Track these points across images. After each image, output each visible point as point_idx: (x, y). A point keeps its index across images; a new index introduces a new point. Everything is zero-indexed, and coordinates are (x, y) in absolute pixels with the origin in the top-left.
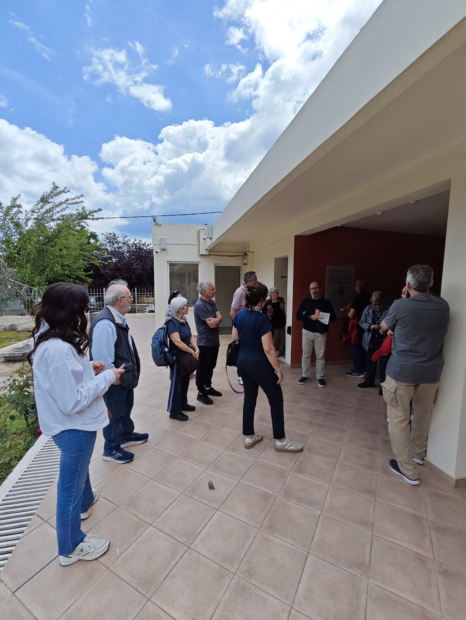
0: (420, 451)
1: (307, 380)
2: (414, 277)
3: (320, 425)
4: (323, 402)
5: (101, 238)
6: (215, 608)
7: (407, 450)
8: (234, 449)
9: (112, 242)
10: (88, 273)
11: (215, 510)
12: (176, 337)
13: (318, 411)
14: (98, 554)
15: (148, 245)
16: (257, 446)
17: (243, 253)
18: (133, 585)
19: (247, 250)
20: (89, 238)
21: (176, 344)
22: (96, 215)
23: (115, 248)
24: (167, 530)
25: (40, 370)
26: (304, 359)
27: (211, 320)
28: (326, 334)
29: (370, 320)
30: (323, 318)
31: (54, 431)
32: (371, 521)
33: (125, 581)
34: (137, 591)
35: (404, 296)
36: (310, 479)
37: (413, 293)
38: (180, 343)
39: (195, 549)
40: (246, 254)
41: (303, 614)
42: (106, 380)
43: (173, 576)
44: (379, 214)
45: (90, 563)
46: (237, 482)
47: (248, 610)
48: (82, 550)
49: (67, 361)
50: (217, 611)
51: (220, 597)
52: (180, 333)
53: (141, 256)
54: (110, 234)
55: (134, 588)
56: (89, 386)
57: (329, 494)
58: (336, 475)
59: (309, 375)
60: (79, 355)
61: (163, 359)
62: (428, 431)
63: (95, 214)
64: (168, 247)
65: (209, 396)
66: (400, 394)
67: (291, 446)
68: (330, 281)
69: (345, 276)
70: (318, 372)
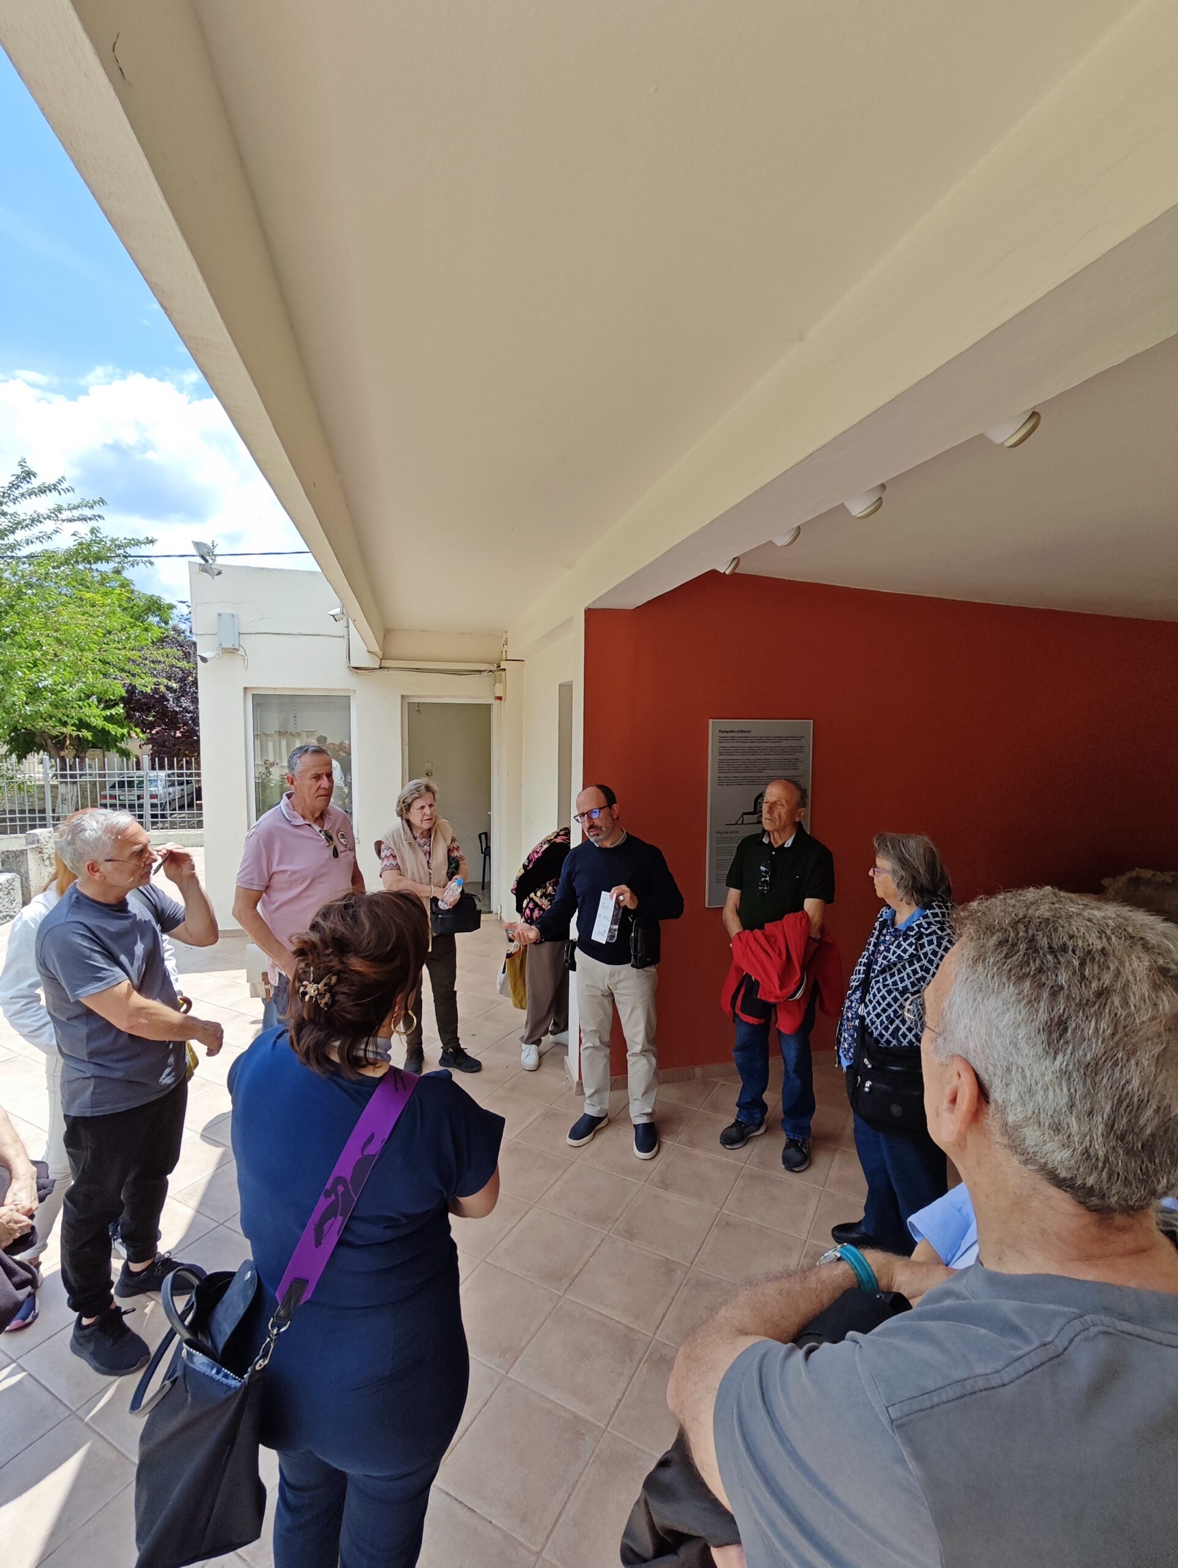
1: (599, 1123)
17: (491, 663)
19: (502, 656)
26: (588, 1052)
28: (652, 969)
59: (606, 1106)
64: (246, 641)
68: (720, 775)
69: (777, 757)
70: (636, 1099)
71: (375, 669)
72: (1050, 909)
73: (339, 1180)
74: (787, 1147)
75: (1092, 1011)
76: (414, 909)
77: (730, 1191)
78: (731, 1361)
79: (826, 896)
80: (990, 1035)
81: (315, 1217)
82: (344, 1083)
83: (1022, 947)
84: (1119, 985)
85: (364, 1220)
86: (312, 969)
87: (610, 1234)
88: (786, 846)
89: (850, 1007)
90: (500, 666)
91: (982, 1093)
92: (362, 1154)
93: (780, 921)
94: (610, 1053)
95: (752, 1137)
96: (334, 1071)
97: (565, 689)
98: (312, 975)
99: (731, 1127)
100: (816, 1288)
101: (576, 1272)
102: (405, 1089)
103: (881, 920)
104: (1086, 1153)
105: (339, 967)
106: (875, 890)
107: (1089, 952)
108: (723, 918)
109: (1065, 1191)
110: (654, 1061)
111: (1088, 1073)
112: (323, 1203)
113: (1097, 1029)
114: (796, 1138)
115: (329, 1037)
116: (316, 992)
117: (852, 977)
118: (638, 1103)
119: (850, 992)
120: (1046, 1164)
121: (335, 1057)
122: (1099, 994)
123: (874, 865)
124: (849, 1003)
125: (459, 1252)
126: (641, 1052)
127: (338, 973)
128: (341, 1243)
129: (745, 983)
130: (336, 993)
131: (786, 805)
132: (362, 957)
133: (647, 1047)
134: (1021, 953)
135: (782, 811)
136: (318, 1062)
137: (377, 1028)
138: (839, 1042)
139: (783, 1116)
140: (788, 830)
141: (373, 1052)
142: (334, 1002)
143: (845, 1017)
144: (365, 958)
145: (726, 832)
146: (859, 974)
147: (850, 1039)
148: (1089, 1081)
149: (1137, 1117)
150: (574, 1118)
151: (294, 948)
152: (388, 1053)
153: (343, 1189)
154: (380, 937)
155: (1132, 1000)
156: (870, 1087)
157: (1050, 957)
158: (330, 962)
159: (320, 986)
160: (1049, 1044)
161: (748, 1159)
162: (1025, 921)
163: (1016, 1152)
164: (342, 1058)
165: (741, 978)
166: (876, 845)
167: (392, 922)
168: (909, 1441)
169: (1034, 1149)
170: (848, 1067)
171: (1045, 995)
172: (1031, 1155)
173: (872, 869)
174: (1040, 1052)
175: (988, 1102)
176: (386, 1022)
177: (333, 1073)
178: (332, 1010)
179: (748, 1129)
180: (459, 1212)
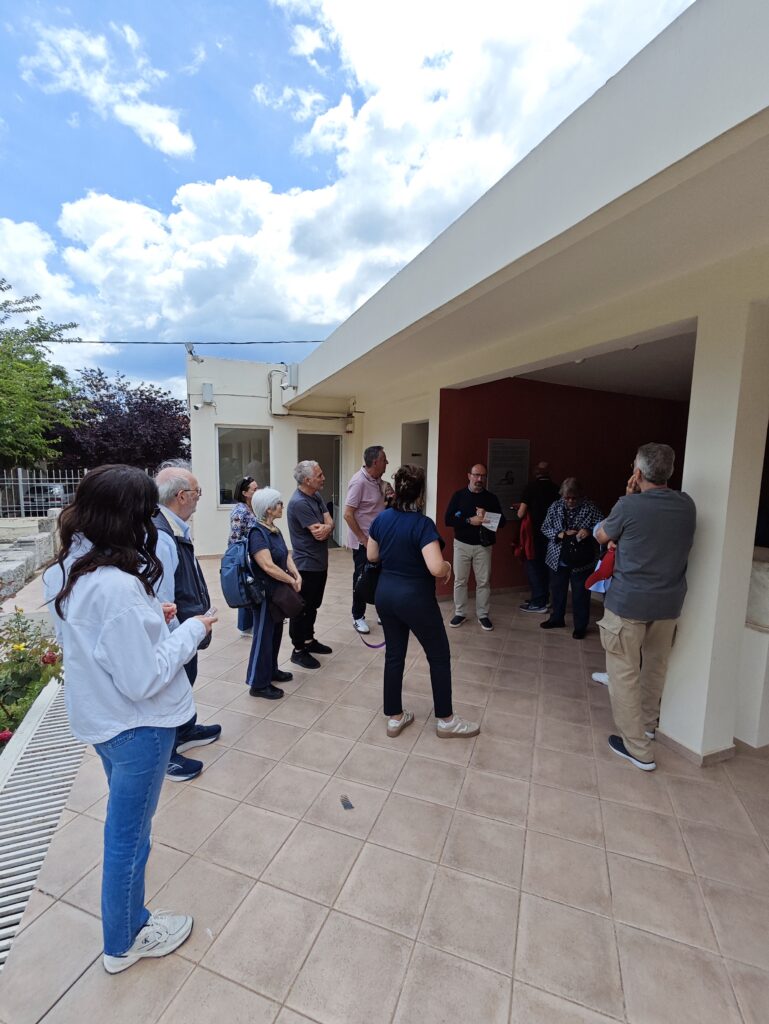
0: (651, 720)
1: (463, 620)
2: (649, 462)
3: (497, 691)
4: (494, 654)
5: (73, 375)
6: (395, 1000)
7: (637, 718)
8: (371, 740)
9: (96, 386)
10: (51, 442)
11: (361, 843)
12: (265, 558)
13: (489, 669)
14: (176, 942)
15: (165, 394)
16: (407, 731)
17: (343, 413)
18: (250, 986)
19: (352, 409)
20: (49, 377)
21: (266, 568)
22: (67, 334)
23: (101, 397)
24: (286, 884)
25: (81, 625)
26: (458, 588)
27: (317, 528)
28: (491, 547)
29: (559, 524)
30: (489, 522)
31: (106, 733)
32: (600, 830)
33: (233, 981)
34: (258, 994)
35: (629, 490)
36: (500, 777)
37: (645, 486)
38: (271, 567)
39: (343, 910)
40: (350, 415)
41: (532, 986)
42: (193, 636)
43: (316, 960)
44: (578, 361)
45: (162, 960)
46: (388, 793)
47: (448, 994)
48: (146, 941)
49: (135, 608)
50: (400, 1003)
51: (401, 982)
52: (271, 550)
53: (153, 412)
54: (92, 371)
55: (251, 990)
56: (170, 650)
57: (532, 797)
58: (536, 767)
59: (466, 612)
60: (148, 594)
61: (244, 596)
62: (661, 691)
63: (64, 331)
64: (216, 399)
65: (312, 654)
66: (627, 638)
67: (462, 727)
68: (493, 463)
69: (516, 455)
70: (480, 608)
71: (285, 415)
118: (481, 610)
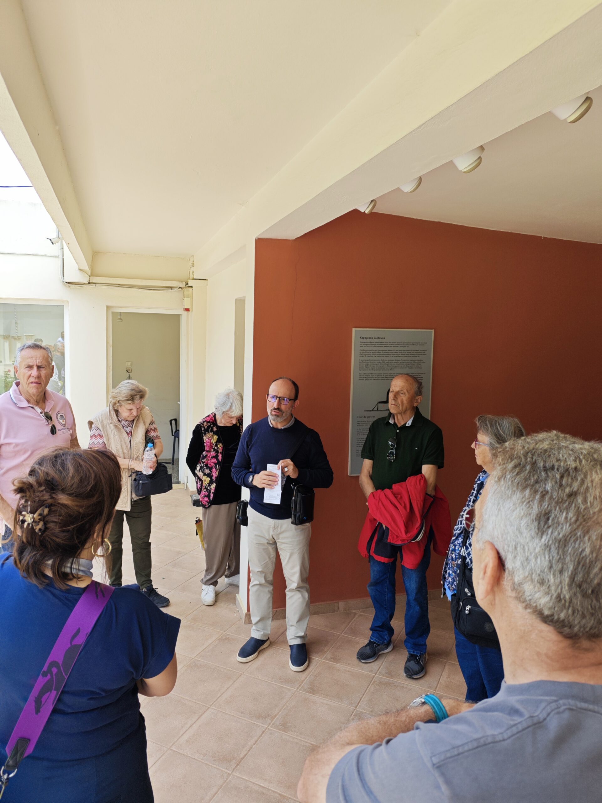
1: (263, 644)
19: (190, 275)
26: (256, 588)
28: (307, 527)
59: (269, 632)
68: (361, 372)
69: (405, 358)
70: (292, 626)
71: (84, 284)
72: (550, 444)
73: (54, 664)
74: (409, 660)
75: (565, 506)
76: (109, 462)
77: (363, 695)
78: (340, 758)
79: (439, 463)
80: (506, 526)
81: (35, 692)
82: (57, 592)
83: (528, 467)
84: (582, 490)
85: (74, 694)
86: (29, 503)
87: (269, 728)
88: (407, 425)
89: (454, 550)
90: (188, 284)
91: (501, 563)
92: (71, 644)
93: (404, 482)
94: (273, 590)
95: (380, 655)
96: (49, 584)
97: (240, 303)
98: (29, 508)
99: (365, 646)
100: (405, 721)
101: (242, 756)
102: (104, 596)
103: (479, 482)
104: (559, 596)
105: (50, 501)
106: (475, 459)
107: (567, 470)
108: (360, 482)
109: (549, 625)
110: (306, 595)
111: (560, 546)
112: (41, 681)
113: (566, 518)
114: (415, 654)
115: (44, 557)
116: (32, 520)
117: (455, 527)
118: (293, 628)
119: (454, 538)
120: (536, 606)
121: (49, 573)
122: (570, 495)
123: (475, 439)
124: (454, 547)
125: (146, 723)
126: (296, 589)
127: (50, 506)
128: (55, 711)
129: (377, 532)
130: (47, 522)
131: (407, 394)
132: (67, 494)
133: (301, 584)
134: (527, 472)
135: (404, 398)
136: (35, 575)
137: (80, 550)
138: (445, 578)
139: (406, 637)
140: (408, 413)
141: (76, 569)
142: (45, 529)
143: (450, 558)
144: (70, 495)
145: (365, 417)
146: (461, 524)
147: (454, 574)
148: (561, 551)
149: (588, 573)
150: (243, 640)
151: (14, 488)
152: (91, 571)
153: (56, 670)
154: (81, 481)
155: (590, 499)
156: (470, 610)
157: (543, 473)
158: (42, 496)
159: (35, 516)
160: (538, 529)
161: (378, 671)
162: (533, 452)
163: (520, 601)
164: (54, 573)
165: (374, 528)
166: (478, 424)
167: (91, 470)
168: (443, 774)
169: (530, 598)
170: (452, 596)
171: (538, 497)
172: (528, 602)
173: (474, 443)
174: (533, 534)
175: (504, 570)
176: (87, 546)
177: (48, 585)
178: (44, 535)
179: (379, 647)
180: (146, 693)
